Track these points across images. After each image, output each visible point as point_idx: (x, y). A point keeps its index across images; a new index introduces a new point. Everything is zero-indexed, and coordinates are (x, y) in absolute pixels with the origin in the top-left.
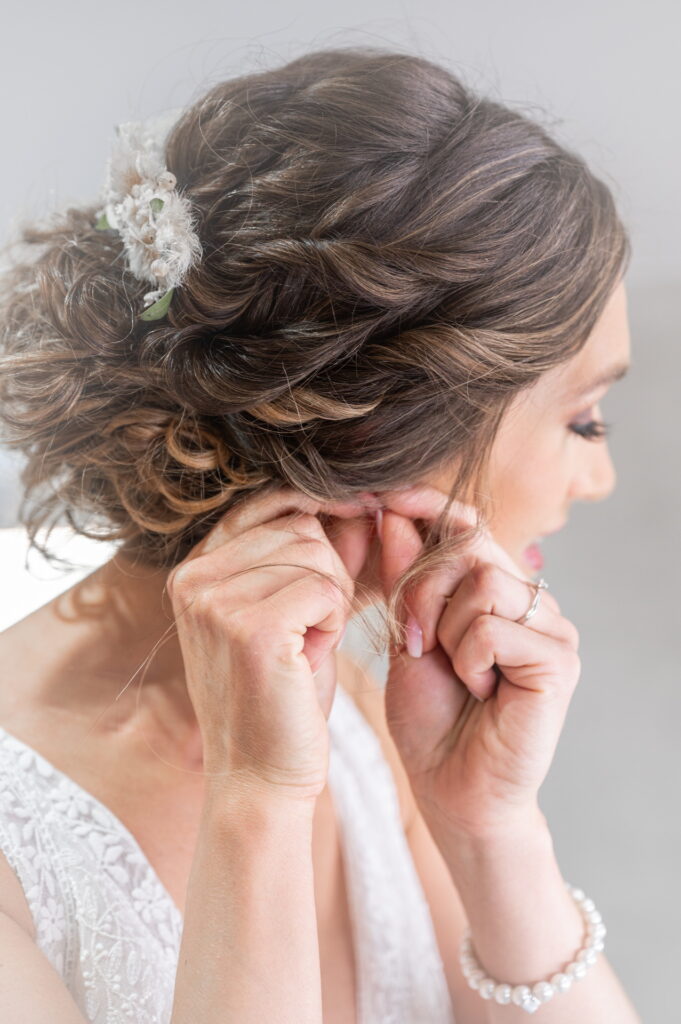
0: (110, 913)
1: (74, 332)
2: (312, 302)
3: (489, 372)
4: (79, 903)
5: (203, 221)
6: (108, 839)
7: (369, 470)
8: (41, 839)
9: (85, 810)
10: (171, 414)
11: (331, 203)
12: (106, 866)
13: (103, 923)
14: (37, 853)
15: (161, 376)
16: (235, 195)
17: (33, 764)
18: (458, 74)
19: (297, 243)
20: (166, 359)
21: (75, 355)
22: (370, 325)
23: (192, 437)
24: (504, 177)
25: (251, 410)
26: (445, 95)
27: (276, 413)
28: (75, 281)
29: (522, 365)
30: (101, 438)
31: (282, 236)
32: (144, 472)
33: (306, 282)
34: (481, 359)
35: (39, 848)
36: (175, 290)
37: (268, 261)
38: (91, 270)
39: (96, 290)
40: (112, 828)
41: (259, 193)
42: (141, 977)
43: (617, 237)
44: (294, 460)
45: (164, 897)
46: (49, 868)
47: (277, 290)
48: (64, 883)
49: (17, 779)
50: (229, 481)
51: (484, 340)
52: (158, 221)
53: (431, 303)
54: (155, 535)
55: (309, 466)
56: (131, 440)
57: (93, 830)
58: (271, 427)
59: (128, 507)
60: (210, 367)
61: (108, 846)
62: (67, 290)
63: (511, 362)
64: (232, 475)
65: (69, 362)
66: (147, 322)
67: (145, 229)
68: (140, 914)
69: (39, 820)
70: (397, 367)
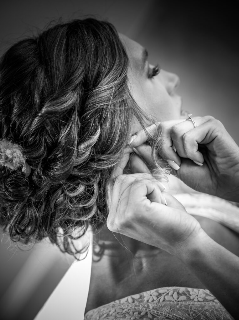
0: (191, 311)
1: (17, 198)
2: (58, 125)
3: (114, 90)
4: (181, 317)
5: (13, 139)
6: (170, 294)
7: (117, 144)
8: (155, 314)
9: (157, 294)
10: (61, 188)
11: (33, 99)
12: (177, 300)
13: (192, 315)
14: (158, 318)
15: (47, 183)
16: (12, 125)
17: (133, 299)
18: (26, 38)
19: (37, 117)
20: (43, 178)
21: (24, 203)
22: (75, 113)
23: (72, 187)
24: (62, 46)
25: (75, 165)
26: (28, 46)
27: (81, 158)
28: (4, 188)
29: (119, 79)
30: (54, 213)
31: (33, 120)
32: (72, 207)
33: (50, 122)
34: (108, 89)
35: (157, 316)
36: (26, 161)
37: (36, 129)
38: (4, 181)
39: (10, 183)
40: (168, 290)
41: (17, 117)
42: (216, 316)
43: (105, 26)
44: (98, 163)
45: (199, 291)
46: (165, 318)
47: (47, 132)
48: (173, 317)
49: (133, 307)
50: (93, 185)
51: (104, 84)
52: (3, 152)
53: (82, 92)
54: (93, 217)
55: (103, 160)
56: (60, 205)
57: (164, 296)
58: (84, 162)
59: (79, 220)
60: (55, 167)
61: (172, 296)
62: (4, 192)
63: (115, 81)
64: (91, 183)
65: (24, 206)
66: (29, 176)
67: (3, 157)
68: (199, 301)
69: (149, 310)
70: (93, 115)
